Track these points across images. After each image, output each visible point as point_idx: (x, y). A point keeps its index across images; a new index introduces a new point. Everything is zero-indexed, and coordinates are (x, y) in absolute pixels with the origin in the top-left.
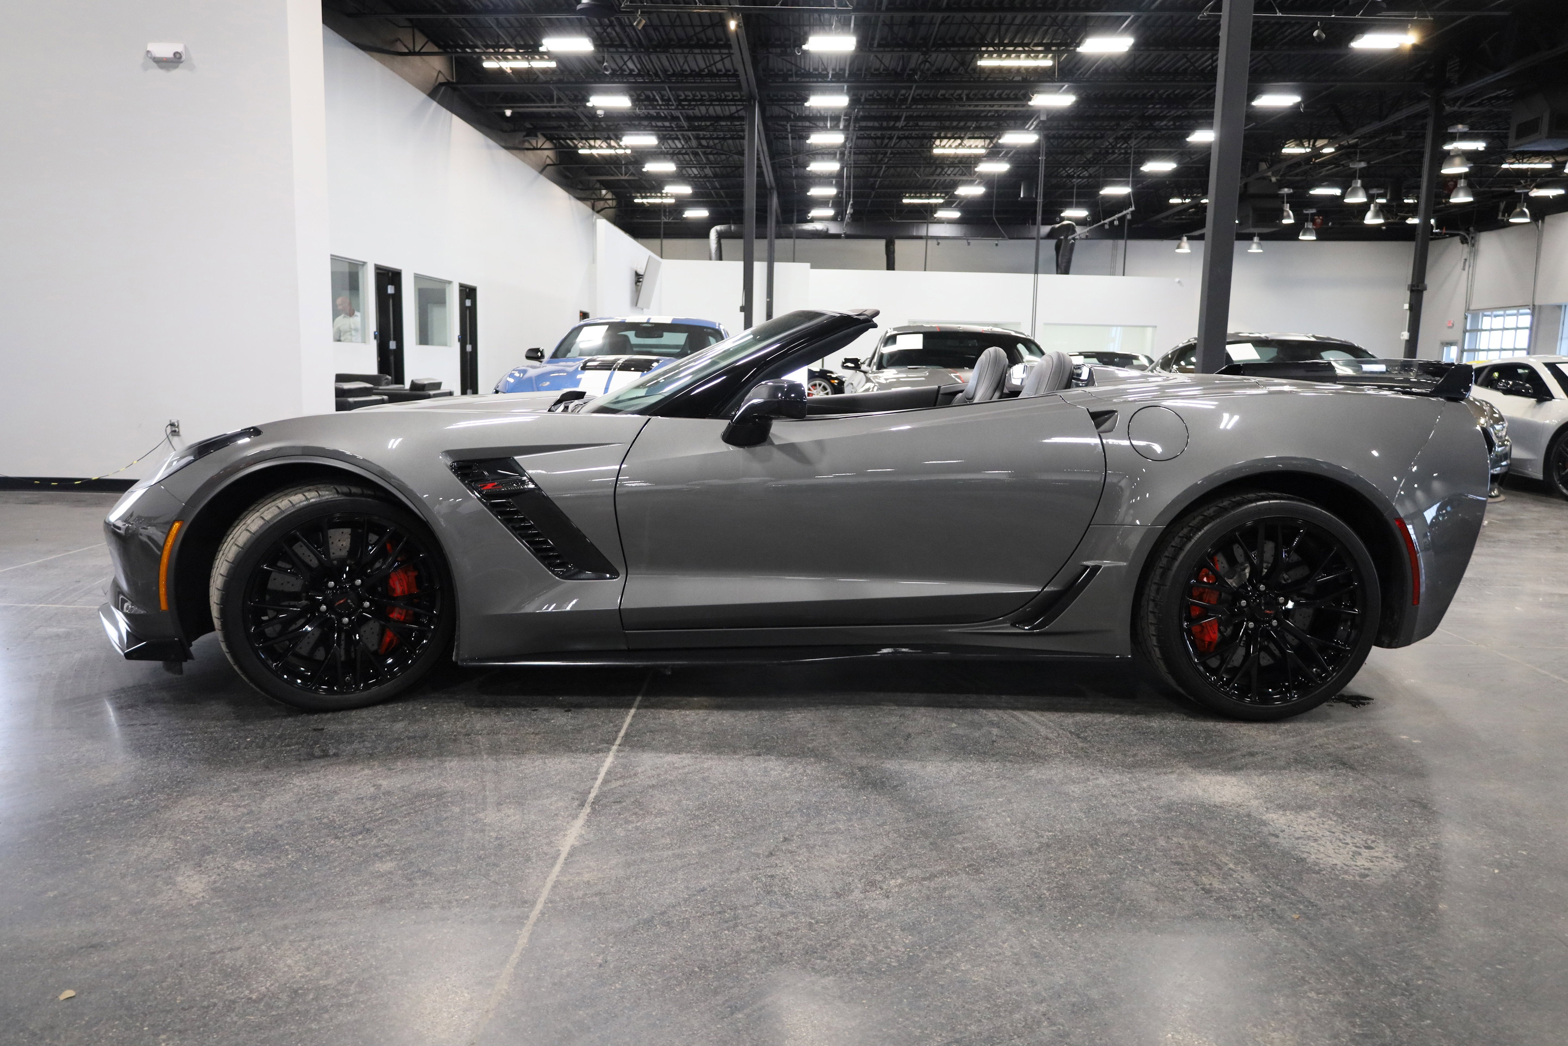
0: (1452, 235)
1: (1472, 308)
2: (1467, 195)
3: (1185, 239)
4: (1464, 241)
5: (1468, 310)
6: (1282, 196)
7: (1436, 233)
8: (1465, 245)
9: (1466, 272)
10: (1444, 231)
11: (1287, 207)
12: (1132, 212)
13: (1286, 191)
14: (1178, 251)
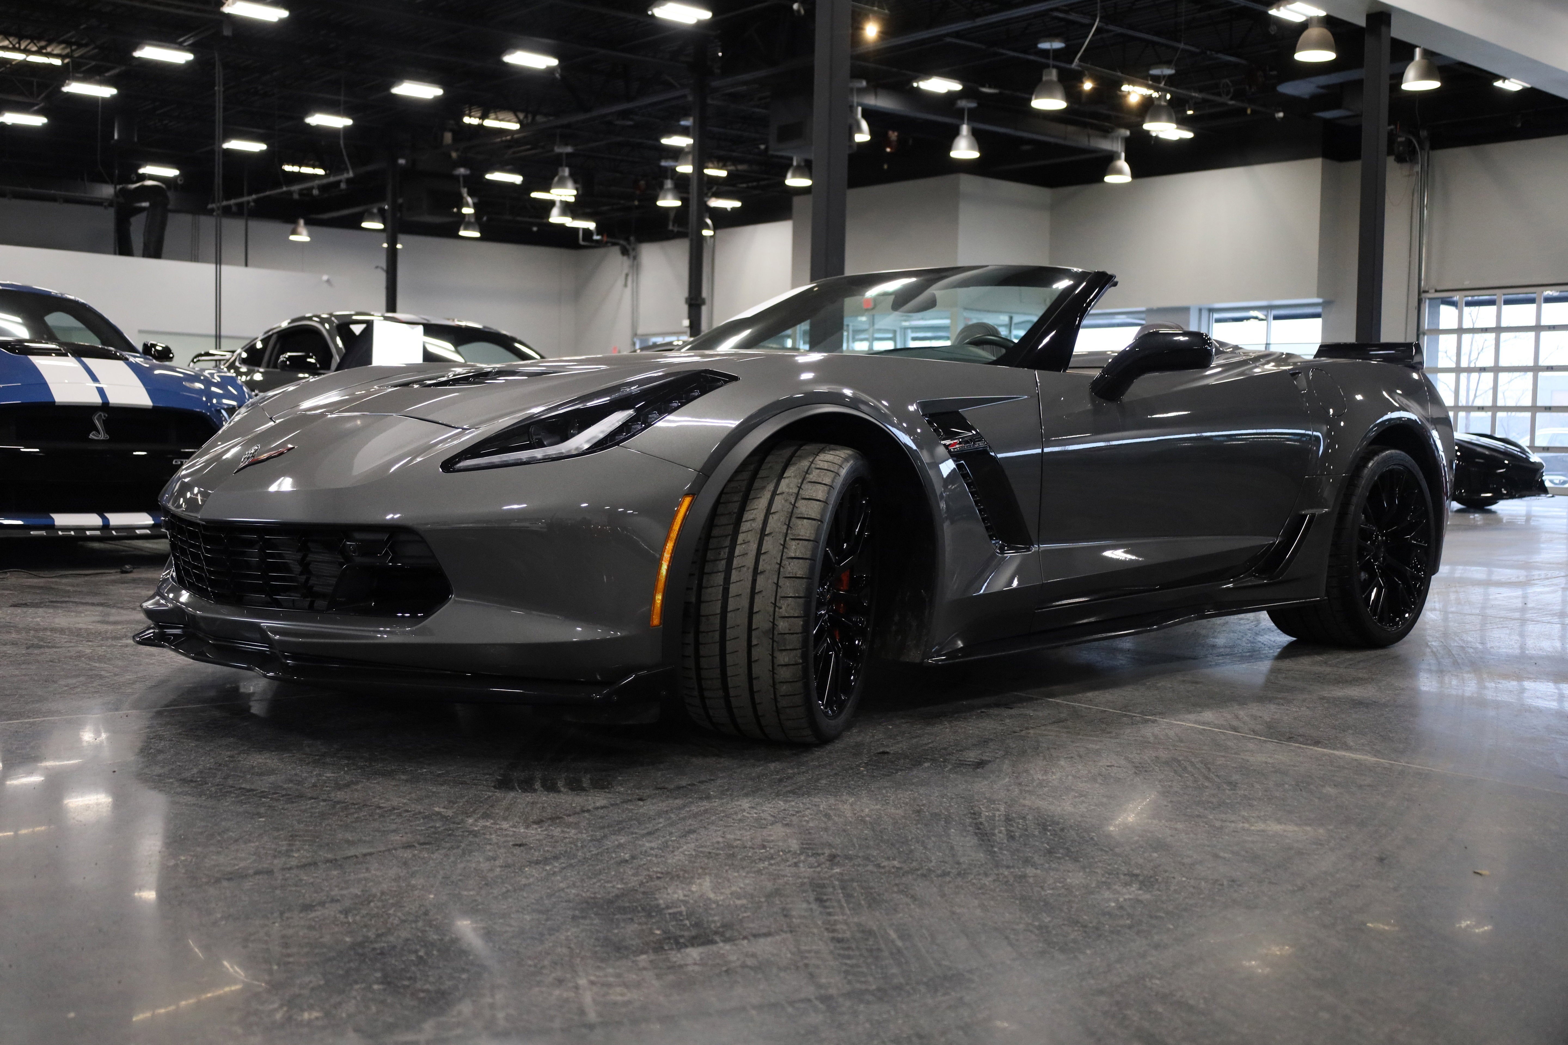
0: (614, 244)
1: (640, 331)
2: (676, 198)
3: (302, 222)
4: (625, 252)
5: (635, 335)
6: (457, 178)
7: (597, 241)
8: (625, 258)
9: (628, 291)
10: (605, 239)
11: (464, 191)
12: (348, 181)
13: (462, 171)
14: (293, 238)
